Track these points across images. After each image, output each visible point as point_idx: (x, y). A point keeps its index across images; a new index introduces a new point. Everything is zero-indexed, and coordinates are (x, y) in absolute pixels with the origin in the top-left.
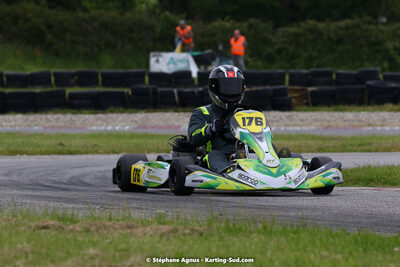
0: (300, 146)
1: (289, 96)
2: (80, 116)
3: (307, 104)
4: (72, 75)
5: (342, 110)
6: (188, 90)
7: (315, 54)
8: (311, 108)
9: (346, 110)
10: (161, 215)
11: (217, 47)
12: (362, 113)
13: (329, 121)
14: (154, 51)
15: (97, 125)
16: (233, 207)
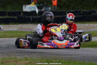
5: (84, 23)
6: (35, 17)
7: (75, 5)
9: (85, 23)
10: (26, 57)
11: (44, 3)
12: (91, 24)
13: (80, 27)
15: (6, 29)
16: (49, 54)
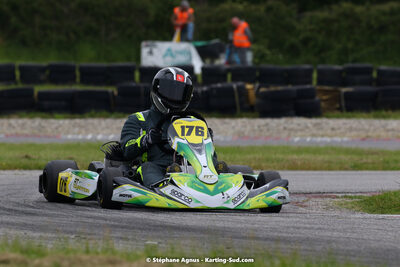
0: (330, 162)
1: (317, 98)
2: (52, 121)
3: (340, 109)
4: (42, 69)
5: (384, 117)
7: (350, 45)
8: (345, 113)
9: (389, 117)
10: (153, 248)
11: (227, 36)
13: (368, 131)
14: (146, 39)
15: (74, 134)
16: (243, 238)
